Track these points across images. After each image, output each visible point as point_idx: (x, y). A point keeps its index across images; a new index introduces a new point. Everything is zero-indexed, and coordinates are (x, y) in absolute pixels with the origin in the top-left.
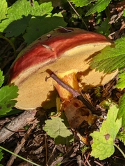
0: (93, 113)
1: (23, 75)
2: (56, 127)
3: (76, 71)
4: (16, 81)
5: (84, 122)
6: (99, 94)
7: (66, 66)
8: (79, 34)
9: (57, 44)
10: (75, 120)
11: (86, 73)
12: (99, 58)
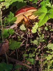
0: (32, 24)
1: (18, 15)
2: (23, 28)
3: (28, 15)
4: (16, 16)
5: (30, 26)
6: (32, 21)
7: (27, 14)
8: (31, 7)
9: (26, 9)
10: (28, 26)
11: (30, 16)
12: (34, 13)
